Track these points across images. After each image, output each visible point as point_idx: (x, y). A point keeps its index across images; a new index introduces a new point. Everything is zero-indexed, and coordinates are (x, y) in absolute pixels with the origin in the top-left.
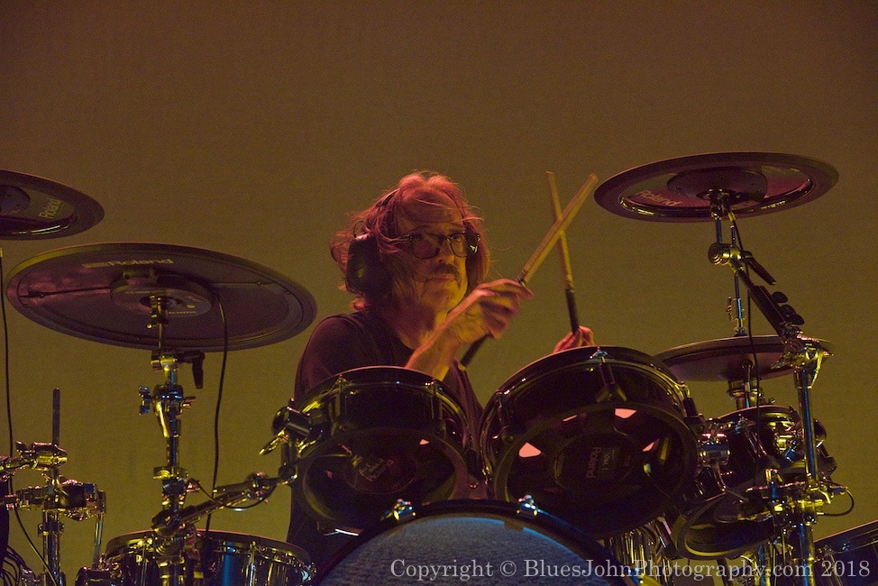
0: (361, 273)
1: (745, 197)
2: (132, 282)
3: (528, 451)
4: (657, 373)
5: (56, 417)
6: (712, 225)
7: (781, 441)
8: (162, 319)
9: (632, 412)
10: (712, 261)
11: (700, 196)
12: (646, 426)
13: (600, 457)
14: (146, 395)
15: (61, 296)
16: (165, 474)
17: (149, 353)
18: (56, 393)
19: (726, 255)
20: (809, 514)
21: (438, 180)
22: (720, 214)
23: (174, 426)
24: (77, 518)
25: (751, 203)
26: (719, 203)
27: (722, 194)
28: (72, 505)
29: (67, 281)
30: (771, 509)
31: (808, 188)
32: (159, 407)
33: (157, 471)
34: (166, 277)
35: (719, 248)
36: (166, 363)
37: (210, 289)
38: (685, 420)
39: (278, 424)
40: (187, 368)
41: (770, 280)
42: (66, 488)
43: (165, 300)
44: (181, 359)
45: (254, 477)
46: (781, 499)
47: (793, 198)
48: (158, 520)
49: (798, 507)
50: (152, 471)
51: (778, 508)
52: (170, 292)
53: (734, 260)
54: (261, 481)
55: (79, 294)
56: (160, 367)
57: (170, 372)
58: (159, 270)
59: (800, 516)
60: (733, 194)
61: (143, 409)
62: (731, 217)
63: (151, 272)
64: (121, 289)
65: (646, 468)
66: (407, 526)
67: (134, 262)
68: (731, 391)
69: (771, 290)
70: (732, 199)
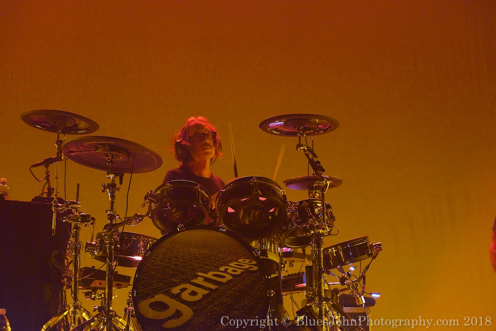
0: (179, 152)
1: (309, 129)
2: (100, 149)
3: (230, 210)
4: (275, 187)
5: (78, 192)
6: (298, 138)
7: (316, 210)
8: (111, 162)
9: (265, 199)
10: (297, 150)
11: (294, 128)
12: (270, 204)
13: (254, 213)
14: (105, 187)
15: (80, 153)
16: (109, 212)
17: (106, 172)
18: (78, 184)
19: (301, 148)
20: (322, 235)
21: (200, 118)
22: (300, 134)
23: (113, 197)
24: (86, 226)
25: (312, 131)
26: (300, 130)
27: (301, 127)
28: (83, 222)
29: (80, 148)
30: (310, 232)
31: (330, 127)
32: (108, 191)
33: (107, 211)
34: (112, 148)
35: (299, 146)
36: (112, 176)
37: (128, 153)
38: (282, 202)
39: (146, 198)
40: (118, 178)
41: (316, 157)
42: (81, 216)
43: (113, 155)
44: (116, 175)
45: (136, 214)
46: (314, 230)
47: (325, 131)
48: (105, 227)
49: (319, 233)
50: (105, 211)
51: (312, 232)
52: (114, 153)
53: (304, 149)
54: (138, 216)
55: (86, 152)
56: (110, 178)
57: (113, 179)
58: (109, 145)
59: (319, 236)
60: (305, 128)
61: (103, 191)
62: (305, 135)
63: (107, 146)
64: (98, 151)
65: (270, 217)
66: (182, 233)
67: (101, 142)
68: (309, 194)
69: (315, 160)
70: (305, 129)
